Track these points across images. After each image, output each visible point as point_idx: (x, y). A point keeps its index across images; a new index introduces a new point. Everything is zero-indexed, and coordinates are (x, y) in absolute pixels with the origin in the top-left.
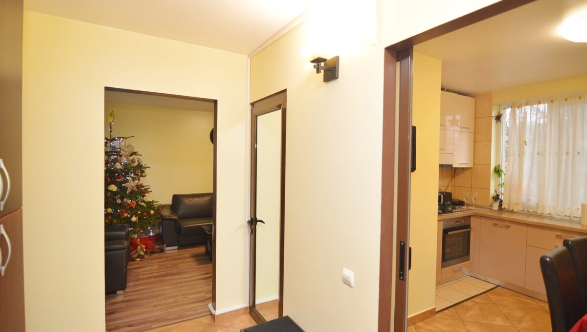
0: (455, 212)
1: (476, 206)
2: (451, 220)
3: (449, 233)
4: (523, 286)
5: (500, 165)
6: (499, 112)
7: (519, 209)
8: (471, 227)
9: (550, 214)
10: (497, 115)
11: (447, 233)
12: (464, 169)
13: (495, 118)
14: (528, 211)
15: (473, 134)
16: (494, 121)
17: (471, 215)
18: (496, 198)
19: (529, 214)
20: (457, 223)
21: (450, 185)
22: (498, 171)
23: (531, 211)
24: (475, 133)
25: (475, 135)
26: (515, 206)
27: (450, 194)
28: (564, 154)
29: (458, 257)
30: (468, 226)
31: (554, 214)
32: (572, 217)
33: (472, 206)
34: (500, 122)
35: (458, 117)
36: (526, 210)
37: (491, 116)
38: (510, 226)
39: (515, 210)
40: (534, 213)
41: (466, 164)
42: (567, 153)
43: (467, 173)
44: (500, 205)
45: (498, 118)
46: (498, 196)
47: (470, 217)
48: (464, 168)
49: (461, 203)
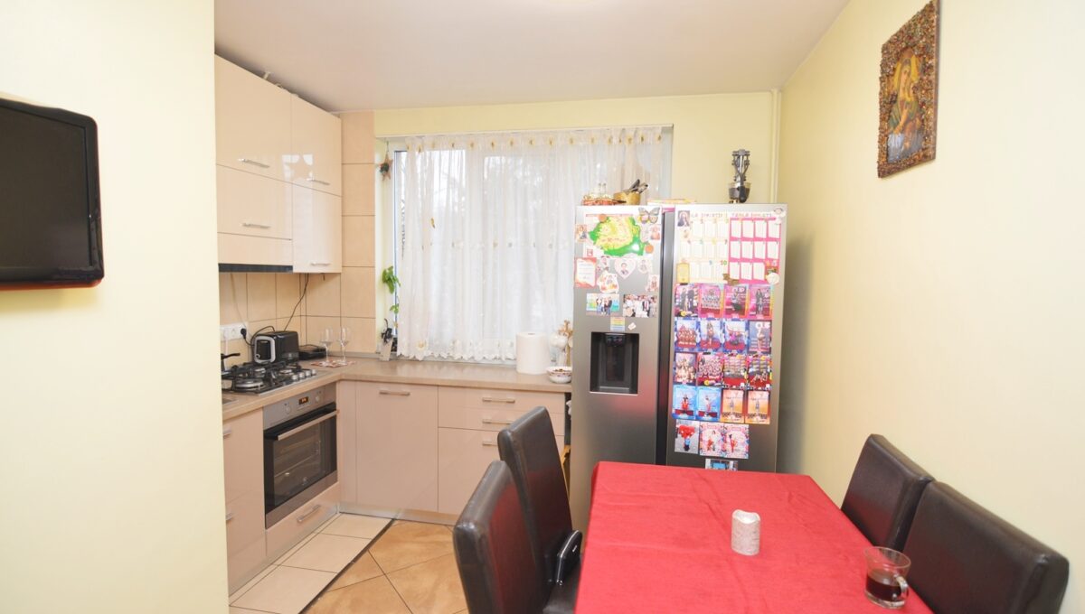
0: (299, 379)
1: (350, 356)
2: (285, 402)
3: (281, 437)
4: (435, 510)
5: (392, 267)
6: (387, 155)
7: (425, 354)
8: (338, 407)
9: (473, 358)
10: (383, 162)
11: (277, 438)
12: (324, 276)
13: (379, 169)
14: (440, 356)
15: (339, 199)
16: (378, 173)
17: (336, 379)
18: (387, 335)
19: (442, 363)
20: (302, 406)
21: (297, 313)
22: (389, 280)
23: (445, 356)
24: (343, 197)
25: (343, 202)
26: (419, 349)
27: (294, 336)
28: (491, 246)
29: (311, 483)
30: (331, 407)
31: (478, 358)
32: (503, 359)
33: (341, 357)
34: (390, 177)
35: (309, 159)
36: (436, 356)
37: (373, 163)
38: (408, 394)
39: (420, 358)
40: (450, 360)
41: (325, 265)
42: (495, 245)
43: (332, 285)
44: (394, 348)
45: (385, 168)
46: (390, 330)
47: (334, 384)
48: (323, 274)
49: (319, 354)
